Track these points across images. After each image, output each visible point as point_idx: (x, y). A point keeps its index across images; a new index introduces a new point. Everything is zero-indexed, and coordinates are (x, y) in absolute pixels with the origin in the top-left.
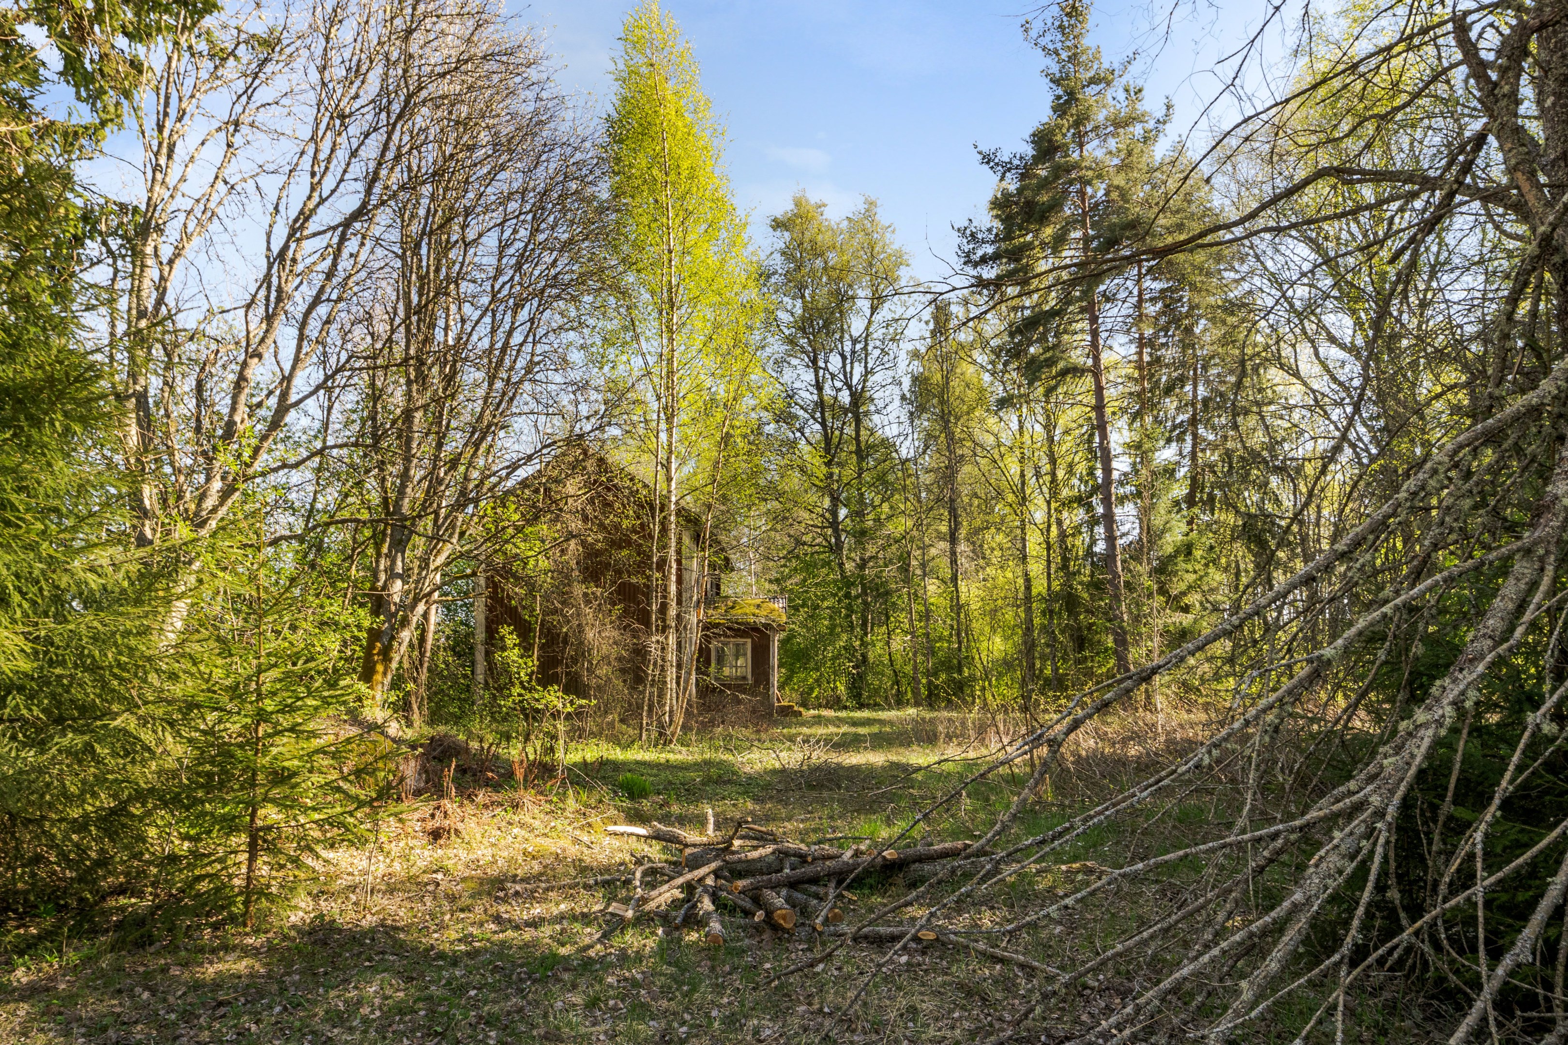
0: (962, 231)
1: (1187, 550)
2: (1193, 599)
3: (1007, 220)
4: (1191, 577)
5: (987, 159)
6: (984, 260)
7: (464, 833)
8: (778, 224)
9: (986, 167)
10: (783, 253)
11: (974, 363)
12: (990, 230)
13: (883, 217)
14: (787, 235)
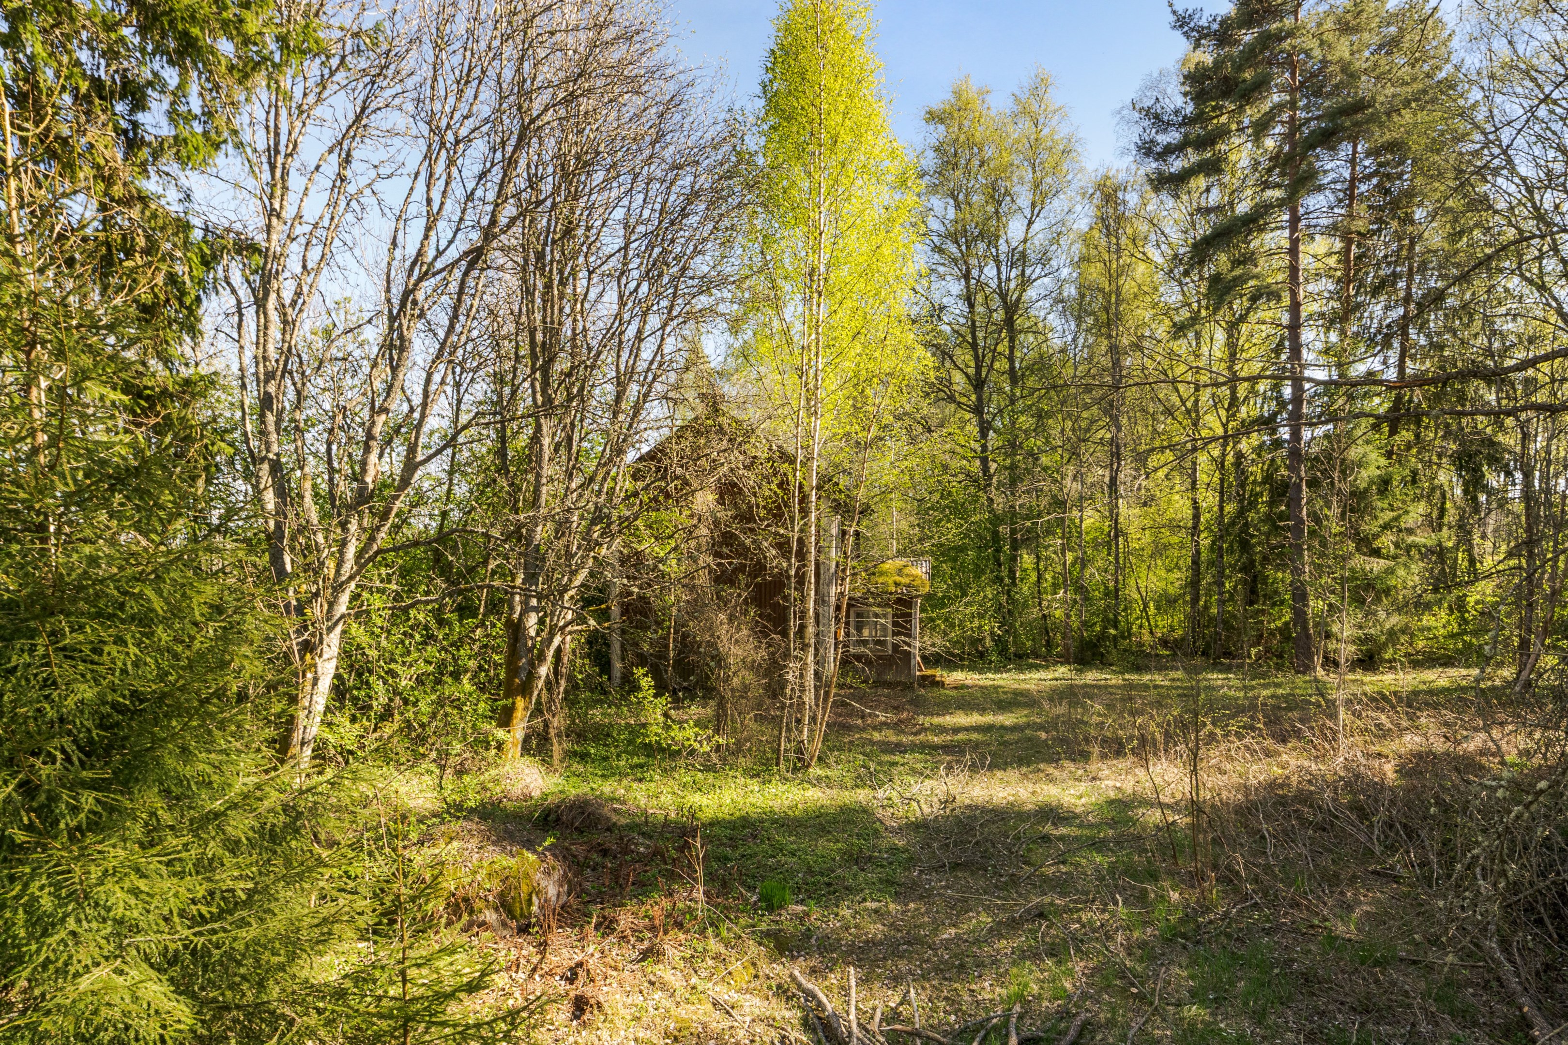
0: (1147, 112)
1: (1384, 484)
2: (1386, 541)
3: (1199, 97)
4: (1388, 515)
5: (1182, 22)
6: (1169, 150)
7: (606, 1005)
8: (934, 117)
9: (1178, 33)
10: (937, 150)
11: (1147, 260)
12: (1177, 112)
13: (1055, 98)
14: (941, 128)
